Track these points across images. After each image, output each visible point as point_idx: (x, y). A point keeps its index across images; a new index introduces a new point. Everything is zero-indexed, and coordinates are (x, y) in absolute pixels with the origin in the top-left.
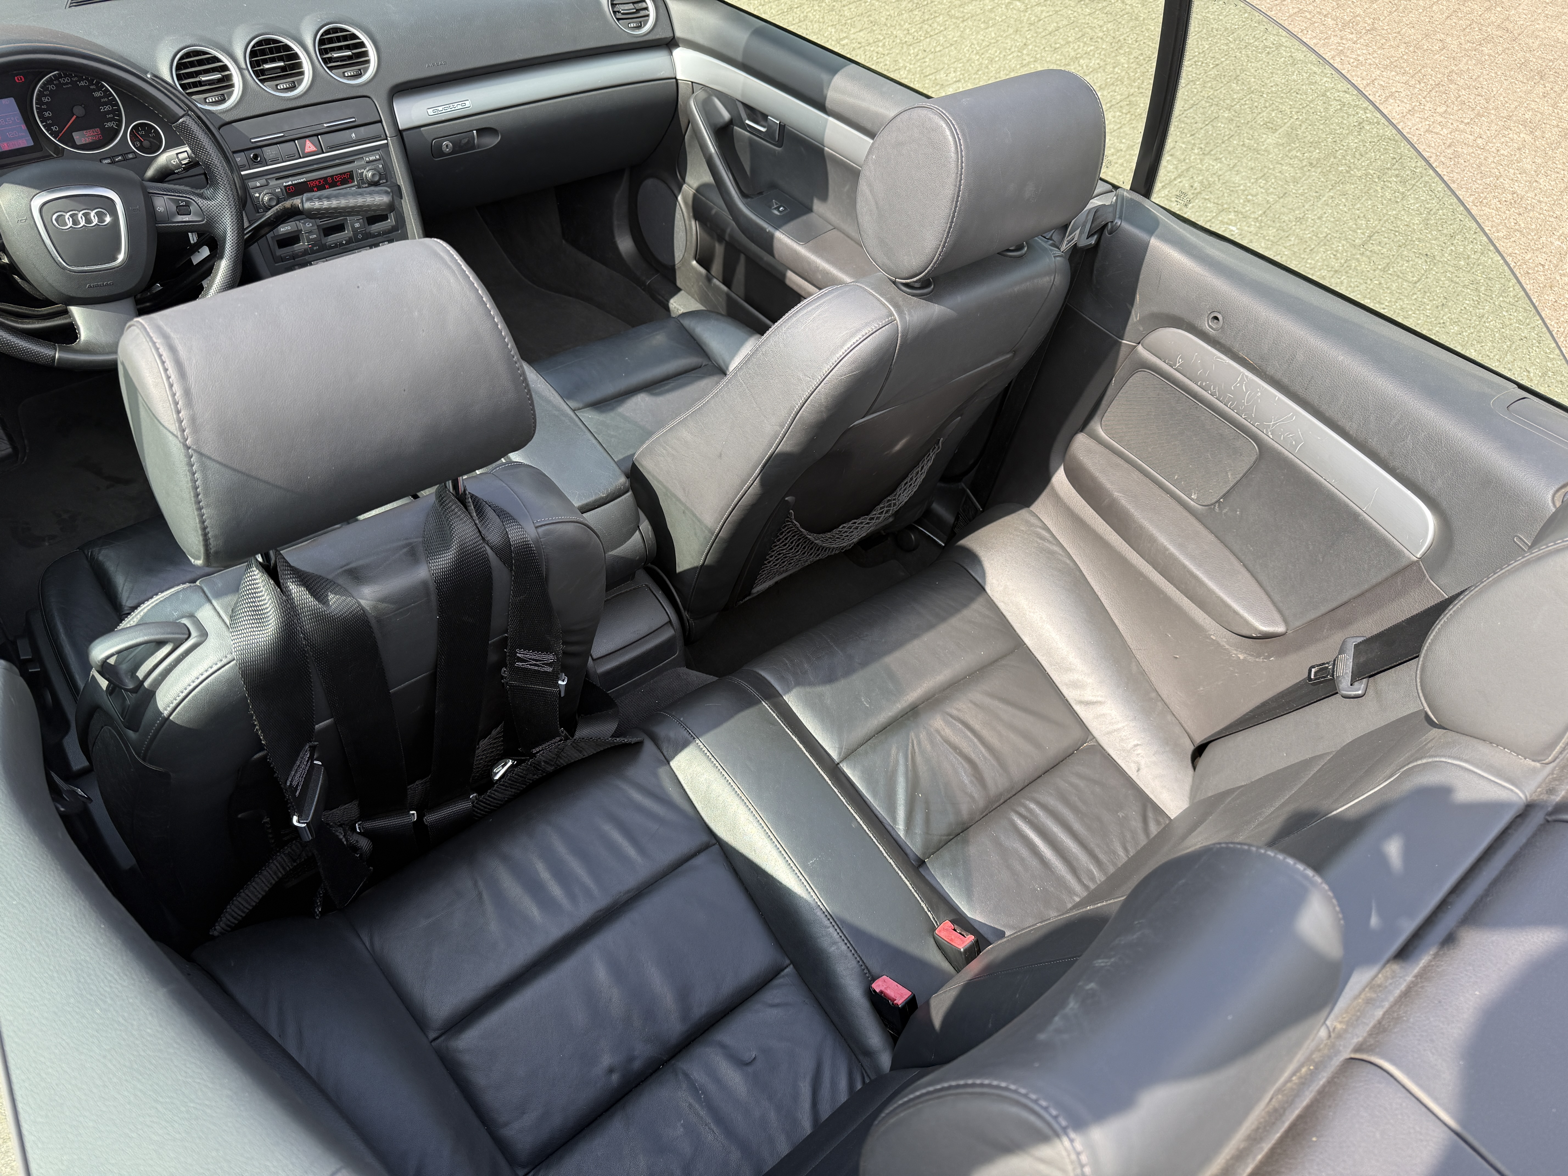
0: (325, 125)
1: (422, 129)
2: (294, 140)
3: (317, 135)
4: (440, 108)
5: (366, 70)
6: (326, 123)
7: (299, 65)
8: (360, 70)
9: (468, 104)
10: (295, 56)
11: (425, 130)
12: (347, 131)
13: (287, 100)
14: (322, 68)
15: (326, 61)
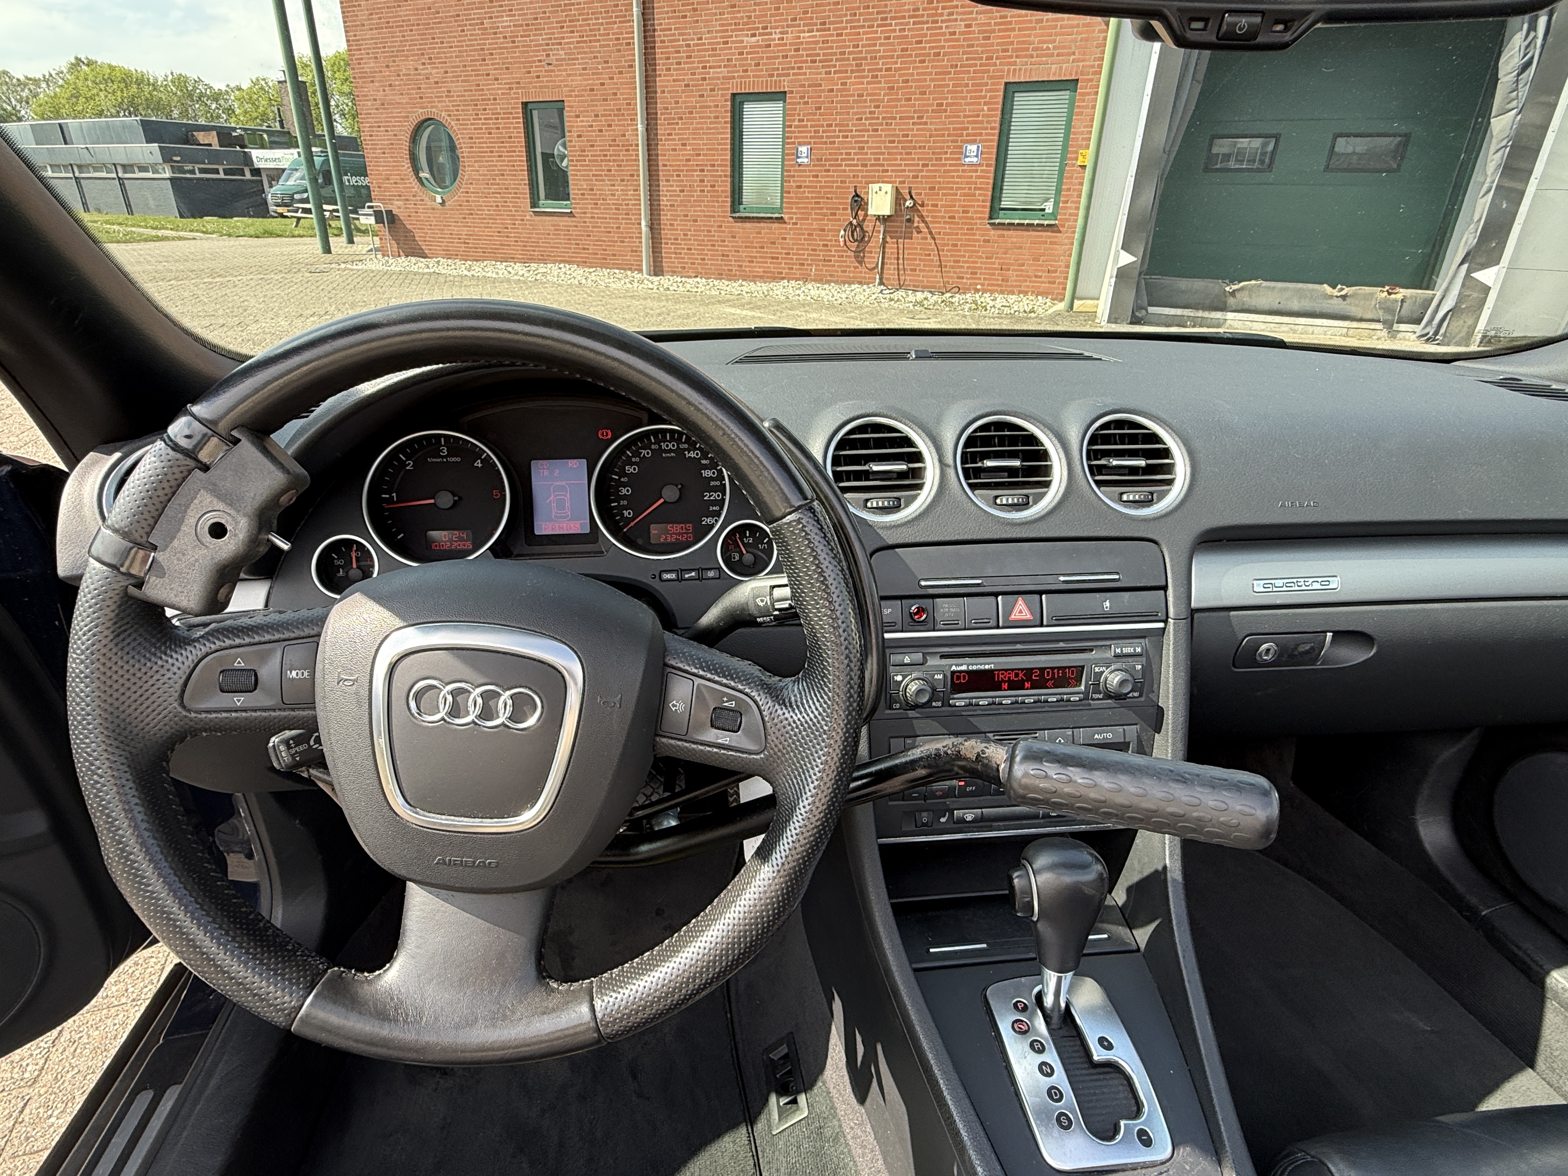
0: (1062, 578)
1: (1232, 613)
2: (996, 595)
3: (1040, 593)
4: (1279, 583)
5: (1163, 495)
6: (1064, 575)
7: (1046, 471)
8: (1152, 493)
9: (1334, 583)
10: (1044, 455)
11: (1237, 616)
12: (1098, 595)
13: (1008, 524)
14: (1086, 481)
15: (1094, 470)
